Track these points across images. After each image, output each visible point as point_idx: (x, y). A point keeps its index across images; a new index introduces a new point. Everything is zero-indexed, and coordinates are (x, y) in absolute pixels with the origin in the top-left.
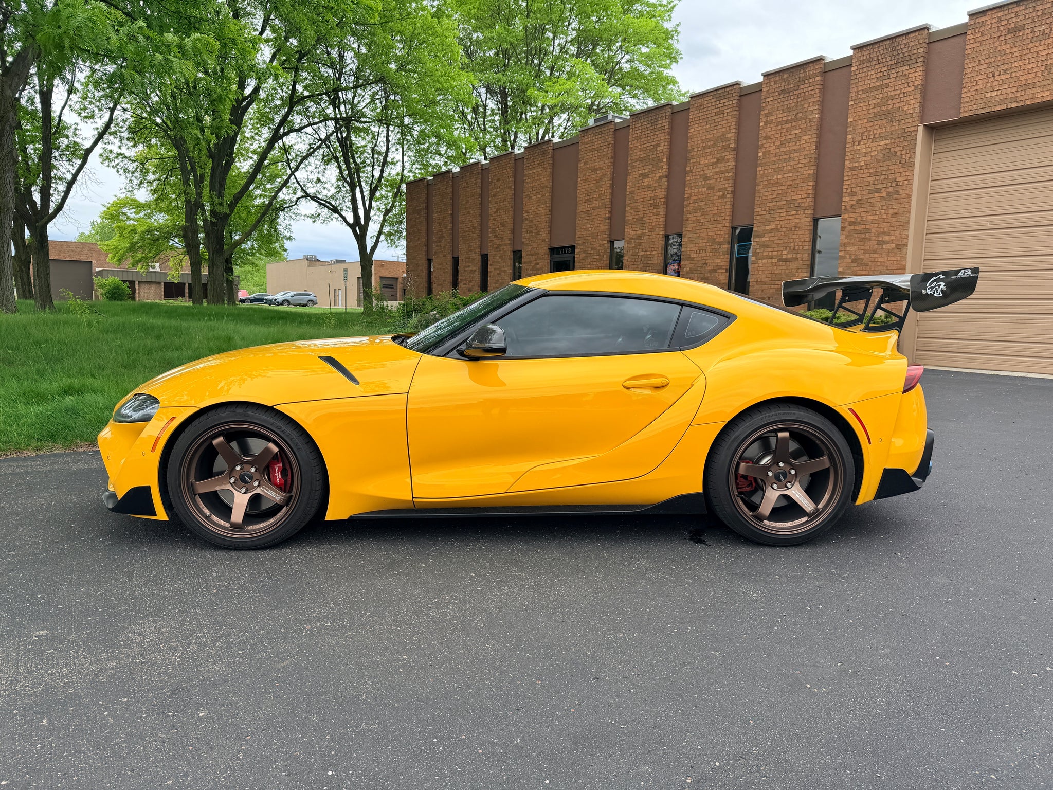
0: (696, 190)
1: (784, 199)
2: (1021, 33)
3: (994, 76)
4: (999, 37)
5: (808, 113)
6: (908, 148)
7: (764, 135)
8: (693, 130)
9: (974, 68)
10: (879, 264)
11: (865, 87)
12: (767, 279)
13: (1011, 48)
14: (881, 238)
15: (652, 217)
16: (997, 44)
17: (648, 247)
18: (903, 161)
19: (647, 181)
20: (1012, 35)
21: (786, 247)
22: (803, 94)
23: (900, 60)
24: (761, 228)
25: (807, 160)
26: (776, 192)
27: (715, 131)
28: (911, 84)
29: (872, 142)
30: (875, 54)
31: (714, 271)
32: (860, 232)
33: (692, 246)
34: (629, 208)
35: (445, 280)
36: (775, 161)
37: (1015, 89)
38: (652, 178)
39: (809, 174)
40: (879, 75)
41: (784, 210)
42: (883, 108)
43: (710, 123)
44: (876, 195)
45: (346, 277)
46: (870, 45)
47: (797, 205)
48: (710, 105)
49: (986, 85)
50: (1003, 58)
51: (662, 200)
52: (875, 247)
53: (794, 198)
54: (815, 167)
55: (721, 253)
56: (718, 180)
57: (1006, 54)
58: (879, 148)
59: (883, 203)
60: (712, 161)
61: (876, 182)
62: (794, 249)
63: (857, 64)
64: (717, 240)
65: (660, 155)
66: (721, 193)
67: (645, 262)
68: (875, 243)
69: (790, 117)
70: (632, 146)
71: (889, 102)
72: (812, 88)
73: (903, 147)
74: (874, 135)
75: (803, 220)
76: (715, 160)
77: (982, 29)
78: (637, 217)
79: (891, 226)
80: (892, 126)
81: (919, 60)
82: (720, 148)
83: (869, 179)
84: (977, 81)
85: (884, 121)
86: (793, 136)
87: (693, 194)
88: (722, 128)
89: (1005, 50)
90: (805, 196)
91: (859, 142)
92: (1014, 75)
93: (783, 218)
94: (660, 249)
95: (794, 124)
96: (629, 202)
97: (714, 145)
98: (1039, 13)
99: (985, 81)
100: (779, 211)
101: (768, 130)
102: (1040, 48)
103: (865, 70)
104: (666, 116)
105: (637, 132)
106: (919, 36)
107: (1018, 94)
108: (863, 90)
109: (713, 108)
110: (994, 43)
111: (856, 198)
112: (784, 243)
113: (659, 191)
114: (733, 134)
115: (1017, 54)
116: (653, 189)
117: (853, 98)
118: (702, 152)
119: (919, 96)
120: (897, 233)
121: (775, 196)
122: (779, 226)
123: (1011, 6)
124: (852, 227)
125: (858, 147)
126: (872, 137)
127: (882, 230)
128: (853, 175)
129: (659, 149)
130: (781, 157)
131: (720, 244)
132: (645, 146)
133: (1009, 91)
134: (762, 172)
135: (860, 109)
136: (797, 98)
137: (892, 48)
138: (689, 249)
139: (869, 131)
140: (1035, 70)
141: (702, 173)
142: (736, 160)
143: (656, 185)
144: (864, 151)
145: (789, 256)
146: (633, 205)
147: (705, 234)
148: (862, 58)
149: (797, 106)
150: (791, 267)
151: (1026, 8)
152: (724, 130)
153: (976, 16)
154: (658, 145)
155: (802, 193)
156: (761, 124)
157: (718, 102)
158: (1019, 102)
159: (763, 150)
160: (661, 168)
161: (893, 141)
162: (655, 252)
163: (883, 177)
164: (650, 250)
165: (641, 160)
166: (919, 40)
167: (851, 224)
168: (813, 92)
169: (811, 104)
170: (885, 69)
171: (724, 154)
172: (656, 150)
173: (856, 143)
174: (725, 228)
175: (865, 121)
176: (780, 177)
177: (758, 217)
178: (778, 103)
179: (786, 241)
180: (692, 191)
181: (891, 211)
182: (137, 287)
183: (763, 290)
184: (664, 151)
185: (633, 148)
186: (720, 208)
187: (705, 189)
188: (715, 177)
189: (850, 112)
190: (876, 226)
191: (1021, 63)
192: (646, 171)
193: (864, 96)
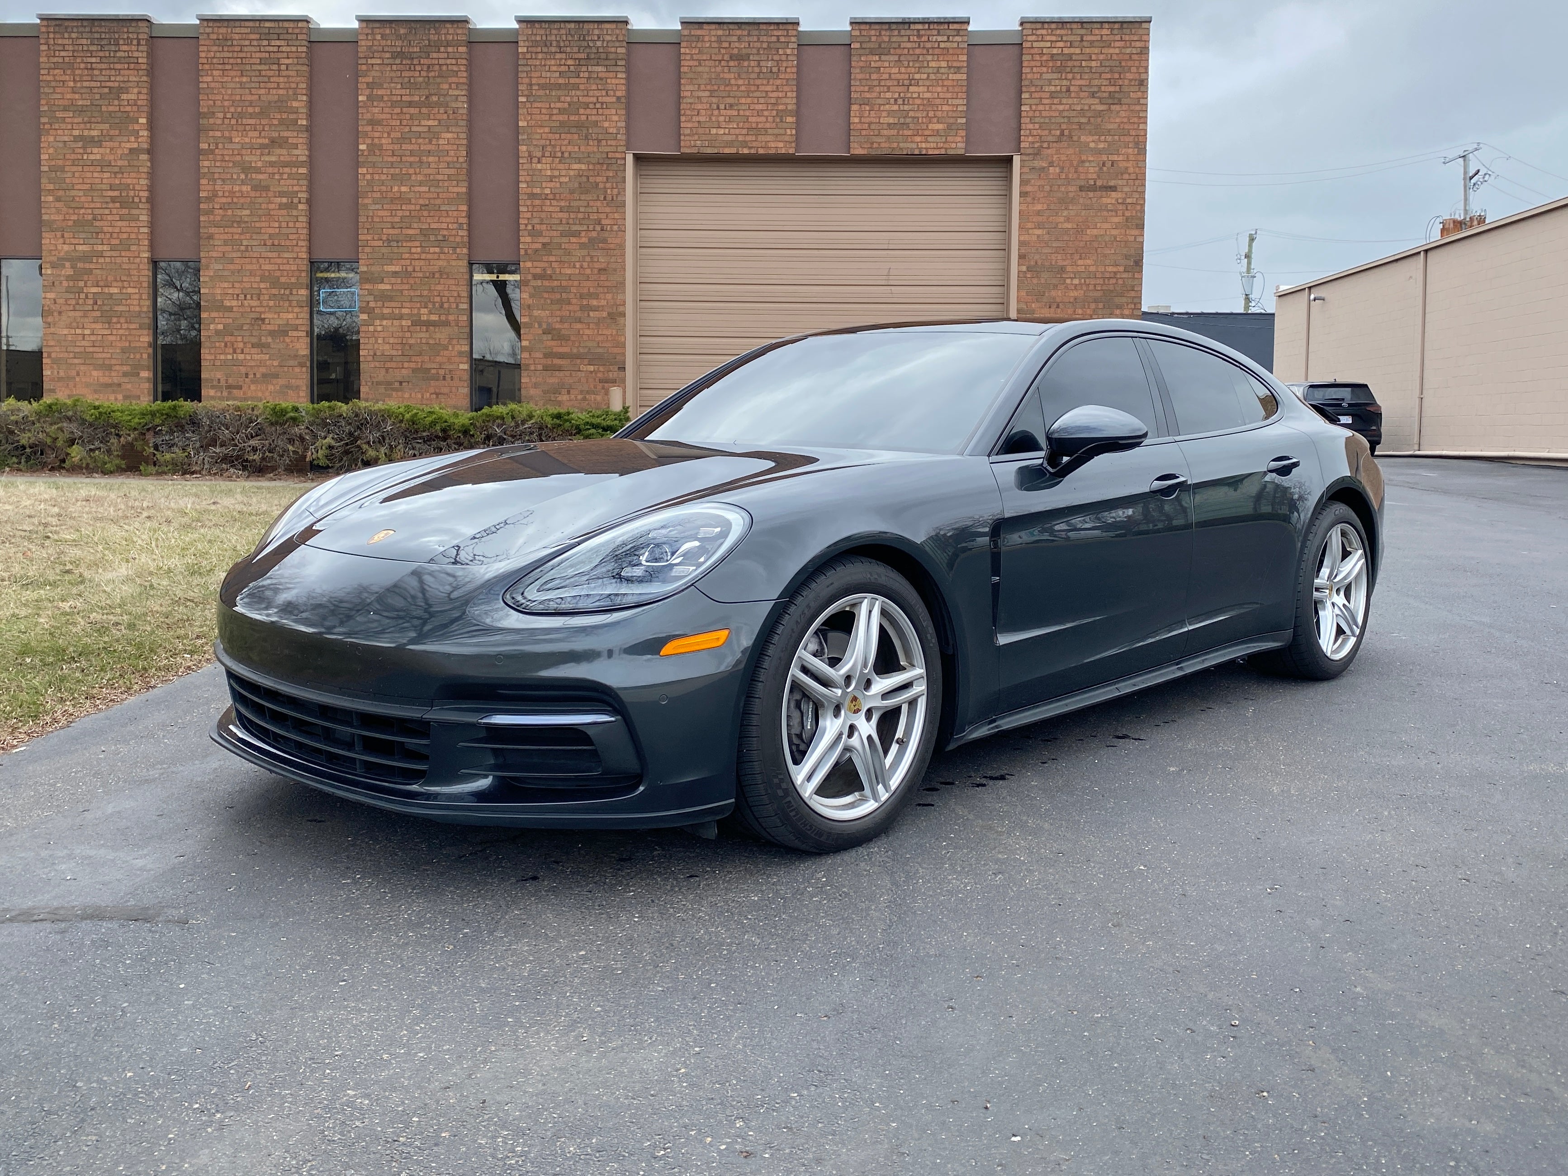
0: (227, 188)
1: (415, 225)
2: (746, 64)
3: (718, 108)
4: (720, 61)
5: (448, 99)
6: (614, 180)
7: (368, 116)
8: (209, 79)
9: (694, 93)
10: (585, 338)
11: (542, 81)
12: (394, 353)
13: (735, 78)
14: (585, 302)
15: (120, 223)
16: (719, 69)
17: (110, 278)
18: (609, 198)
19: (96, 154)
20: (736, 63)
21: (426, 303)
22: (437, 68)
23: (592, 56)
24: (373, 269)
25: (452, 171)
26: (400, 213)
27: (262, 91)
28: (612, 93)
29: (560, 162)
30: (553, 38)
31: (282, 332)
32: (552, 290)
33: (226, 285)
34: (51, 199)
36: (392, 163)
37: (744, 132)
38: (112, 149)
39: (458, 193)
40: (563, 68)
41: (418, 244)
42: (572, 118)
43: (249, 73)
44: (573, 240)
46: (545, 22)
47: (440, 238)
48: (247, 43)
49: (710, 119)
50: (727, 89)
51: (145, 194)
52: (579, 314)
53: (433, 226)
54: (466, 184)
55: (294, 303)
56: (277, 177)
57: (729, 85)
58: (572, 173)
59: (584, 252)
60: (260, 141)
61: (571, 221)
62: (442, 306)
63: (527, 44)
64: (283, 280)
65: (128, 109)
66: (284, 200)
67: (107, 308)
68: (577, 308)
69: (417, 98)
70: (49, 78)
71: (582, 111)
72: (454, 62)
73: (607, 177)
74: (563, 153)
75: (454, 263)
76: (267, 141)
77: (699, 45)
78: (75, 217)
79: (599, 286)
80: (588, 145)
81: (619, 63)
82: (276, 122)
83: (561, 215)
84: (699, 111)
85: (576, 136)
86: (426, 129)
87: (220, 194)
88: (278, 88)
89: (730, 79)
90: (455, 226)
91: (539, 159)
92: (741, 113)
93: (416, 256)
94: (145, 285)
95: (424, 110)
96: (51, 187)
97: (263, 114)
98: (765, 45)
99: (709, 113)
100: (409, 244)
101: (376, 110)
102: (769, 88)
103: (540, 56)
104: (139, 40)
105: (63, 54)
106: (618, 32)
107: (749, 138)
108: (539, 85)
109: (253, 49)
110: (715, 67)
111: (541, 240)
112: (421, 296)
113: (133, 175)
114: (303, 104)
115: (743, 88)
116: (116, 169)
117: (526, 93)
118: (233, 122)
119: (623, 112)
120: (609, 296)
121: (397, 219)
122: (410, 269)
123: (731, 27)
124: (539, 283)
125: (539, 166)
126: (559, 155)
127: (585, 291)
128: (534, 206)
129: (124, 96)
130: (404, 159)
131: (289, 287)
132: (85, 84)
133: (737, 131)
134: (368, 177)
135: (537, 111)
136: (428, 71)
137: (580, 35)
138: (219, 291)
139: (554, 146)
140: (766, 113)
141: (238, 158)
142: (311, 147)
143: (126, 163)
144: (549, 173)
145: (434, 318)
146: (61, 193)
147: (255, 267)
148: (533, 38)
149: (427, 83)
150: (438, 336)
151: (749, 35)
152: (281, 92)
153: (691, 26)
154: (121, 90)
155: (448, 220)
156: (361, 98)
157: (265, 43)
158: (750, 148)
159: (369, 141)
160: (136, 134)
161: (591, 167)
162: (130, 290)
163: (580, 216)
164: (120, 284)
165: (81, 110)
166: (618, 35)
167: (536, 277)
168: (455, 68)
169: (453, 86)
170: (570, 62)
171: (285, 134)
172: (118, 98)
173: (535, 160)
174: (299, 261)
175: (547, 130)
176: (403, 189)
177: (367, 250)
178: (392, 70)
179: (425, 293)
180: (217, 188)
181: (597, 265)
183: (387, 370)
184: (139, 103)
185: (53, 84)
186: (284, 225)
187: (244, 188)
188: (270, 170)
189: (520, 111)
190: (576, 283)
191: (749, 100)
192: (95, 133)
193: (541, 93)
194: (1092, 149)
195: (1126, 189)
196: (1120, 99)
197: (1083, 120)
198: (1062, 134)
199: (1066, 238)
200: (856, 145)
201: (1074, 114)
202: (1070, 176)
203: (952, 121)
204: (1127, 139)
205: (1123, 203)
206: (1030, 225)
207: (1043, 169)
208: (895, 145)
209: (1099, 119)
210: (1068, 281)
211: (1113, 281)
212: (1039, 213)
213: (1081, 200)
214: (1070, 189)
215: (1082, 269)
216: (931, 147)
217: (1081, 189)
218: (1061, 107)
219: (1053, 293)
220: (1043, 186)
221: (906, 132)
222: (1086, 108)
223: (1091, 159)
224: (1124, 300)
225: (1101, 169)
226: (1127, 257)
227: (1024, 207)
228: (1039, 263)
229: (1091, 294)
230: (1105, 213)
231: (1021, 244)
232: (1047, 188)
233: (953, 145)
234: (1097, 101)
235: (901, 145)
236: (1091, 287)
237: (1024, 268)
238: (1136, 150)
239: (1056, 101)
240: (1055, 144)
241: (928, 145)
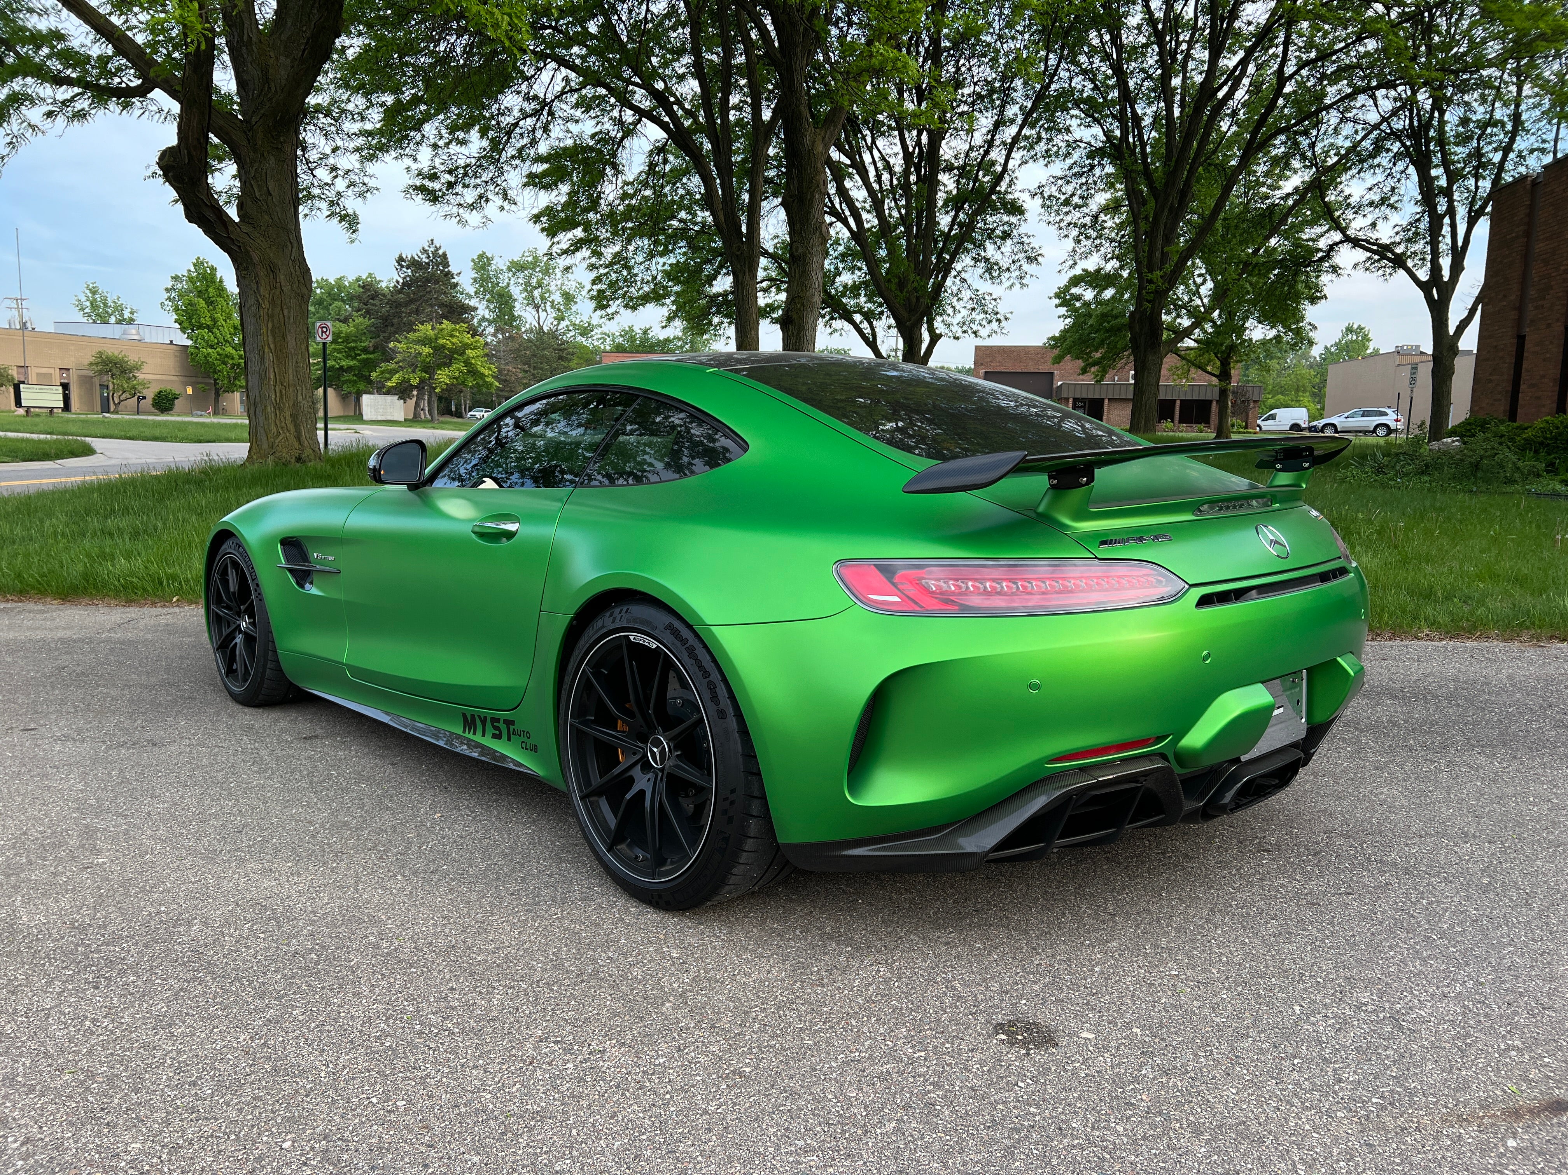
35: (1543, 377)
45: (1414, 379)
182: (1106, 408)
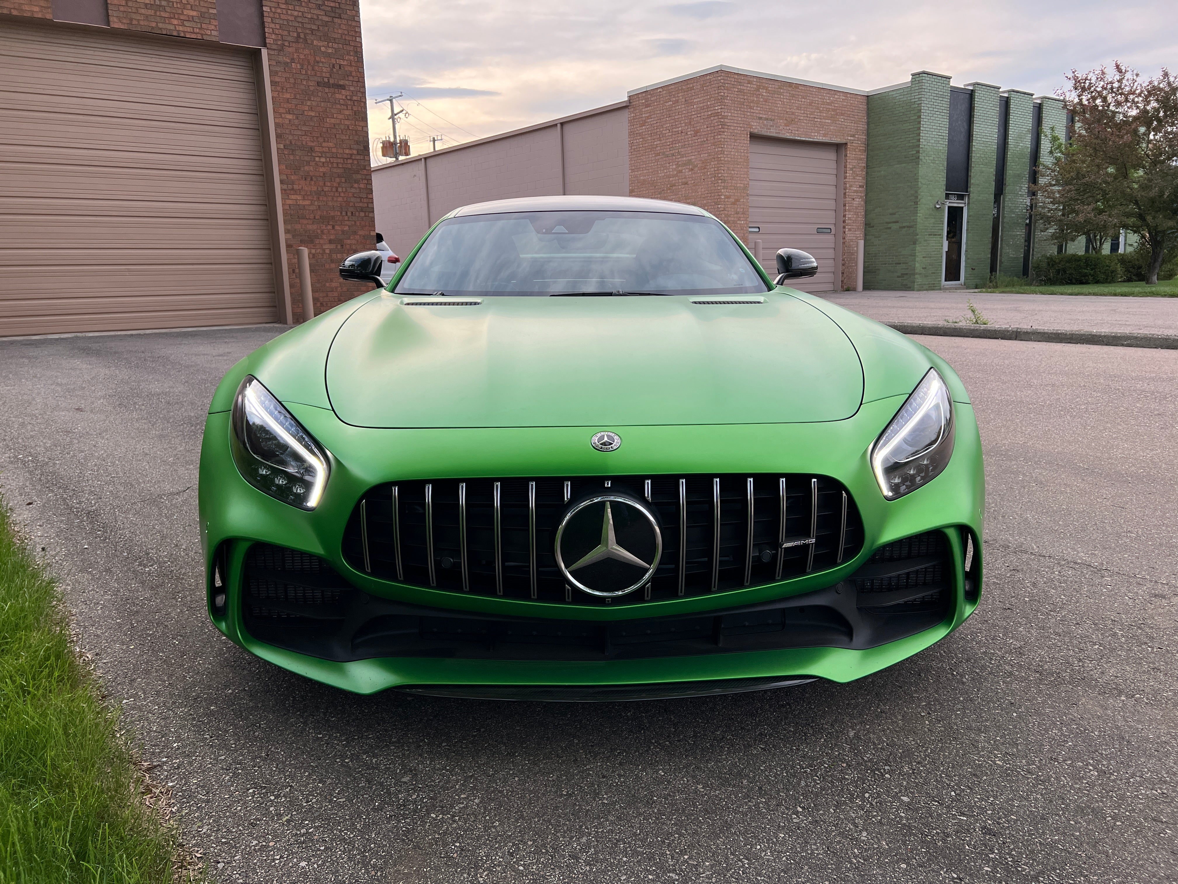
194: (323, 53)
195: (352, 89)
196: (340, 15)
197: (314, 27)
198: (299, 36)
199: (312, 124)
200: (115, 20)
201: (306, 20)
202: (309, 72)
203: (204, 10)
204: (348, 48)
205: (351, 100)
206: (282, 110)
207: (286, 64)
208: (154, 25)
209: (326, 28)
210: (317, 159)
211: (350, 161)
212: (288, 101)
213: (320, 94)
214: (311, 83)
215: (326, 150)
216: (189, 30)
217: (319, 84)
218: (296, 13)
219: (306, 168)
220: (289, 78)
221: (163, 14)
222: (315, 17)
223: (323, 60)
224: (359, 176)
225: (332, 70)
226: (357, 143)
227: (276, 95)
228: (293, 143)
229: (335, 170)
230: (338, 106)
231: (277, 125)
232: (292, 80)
233: (209, 32)
234: (322, 13)
235: (160, 25)
236: (335, 165)
237: (282, 146)
238: (356, 58)
239: (290, 7)
240: (294, 45)
241: (185, 29)
